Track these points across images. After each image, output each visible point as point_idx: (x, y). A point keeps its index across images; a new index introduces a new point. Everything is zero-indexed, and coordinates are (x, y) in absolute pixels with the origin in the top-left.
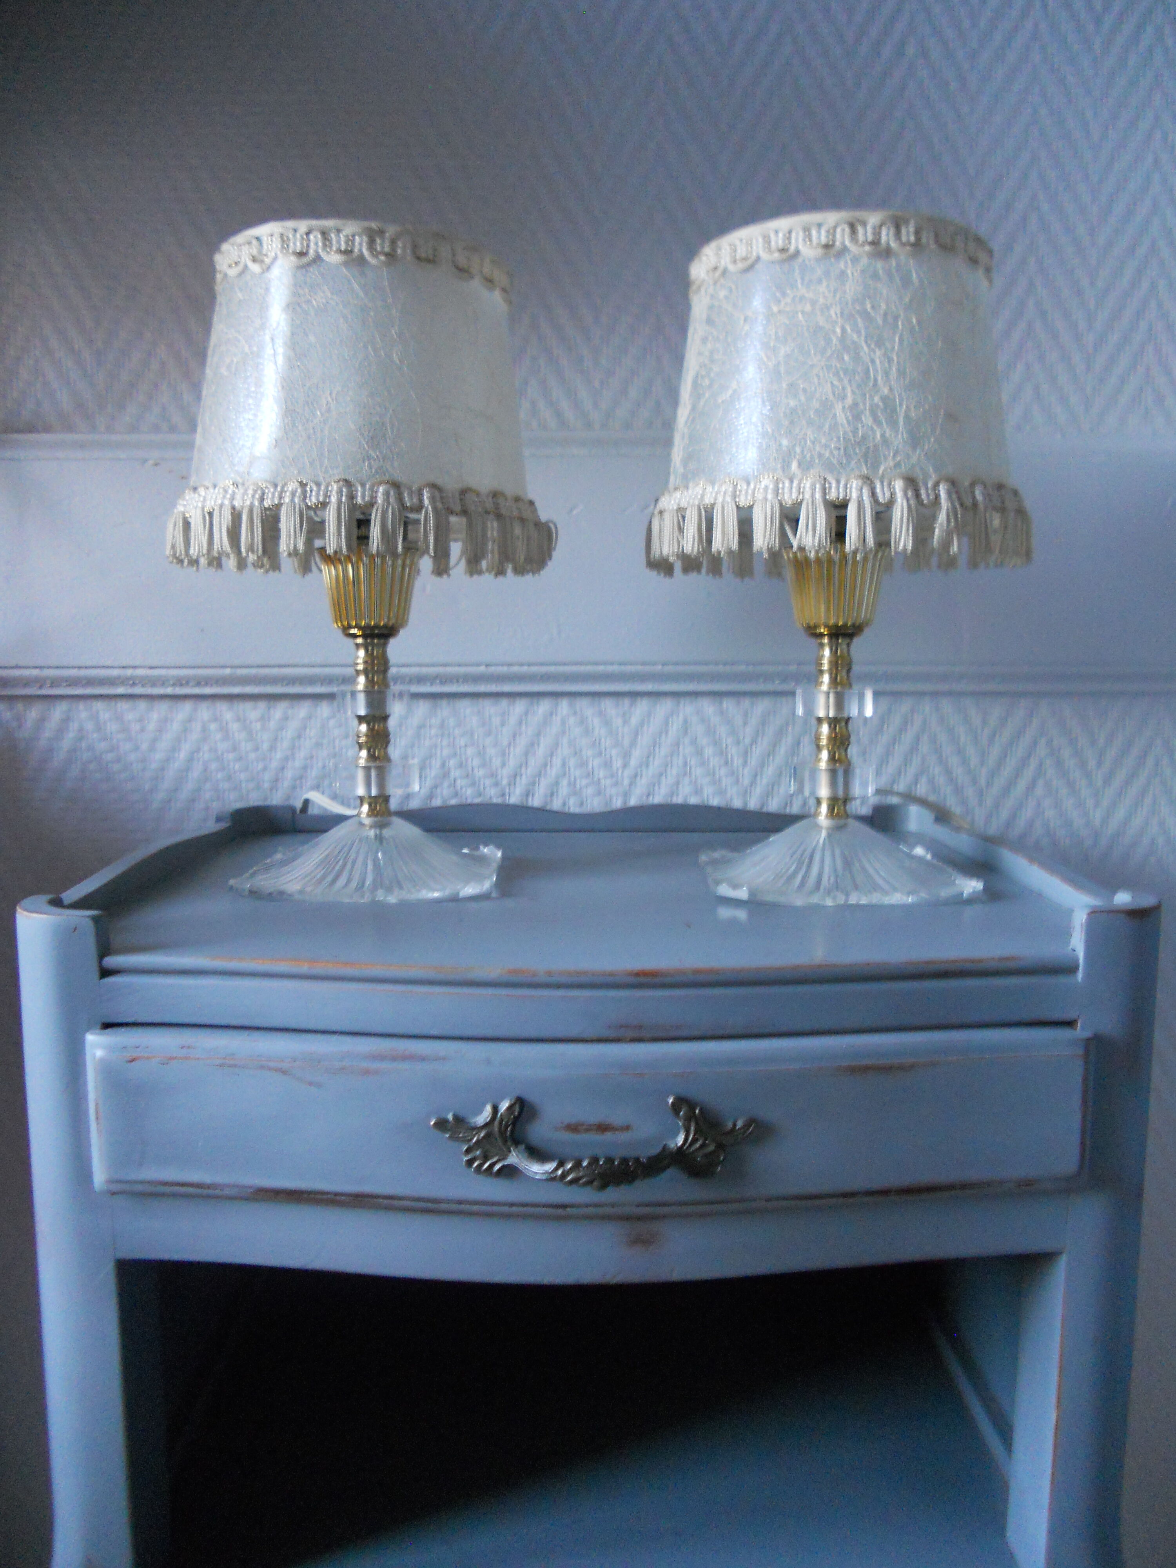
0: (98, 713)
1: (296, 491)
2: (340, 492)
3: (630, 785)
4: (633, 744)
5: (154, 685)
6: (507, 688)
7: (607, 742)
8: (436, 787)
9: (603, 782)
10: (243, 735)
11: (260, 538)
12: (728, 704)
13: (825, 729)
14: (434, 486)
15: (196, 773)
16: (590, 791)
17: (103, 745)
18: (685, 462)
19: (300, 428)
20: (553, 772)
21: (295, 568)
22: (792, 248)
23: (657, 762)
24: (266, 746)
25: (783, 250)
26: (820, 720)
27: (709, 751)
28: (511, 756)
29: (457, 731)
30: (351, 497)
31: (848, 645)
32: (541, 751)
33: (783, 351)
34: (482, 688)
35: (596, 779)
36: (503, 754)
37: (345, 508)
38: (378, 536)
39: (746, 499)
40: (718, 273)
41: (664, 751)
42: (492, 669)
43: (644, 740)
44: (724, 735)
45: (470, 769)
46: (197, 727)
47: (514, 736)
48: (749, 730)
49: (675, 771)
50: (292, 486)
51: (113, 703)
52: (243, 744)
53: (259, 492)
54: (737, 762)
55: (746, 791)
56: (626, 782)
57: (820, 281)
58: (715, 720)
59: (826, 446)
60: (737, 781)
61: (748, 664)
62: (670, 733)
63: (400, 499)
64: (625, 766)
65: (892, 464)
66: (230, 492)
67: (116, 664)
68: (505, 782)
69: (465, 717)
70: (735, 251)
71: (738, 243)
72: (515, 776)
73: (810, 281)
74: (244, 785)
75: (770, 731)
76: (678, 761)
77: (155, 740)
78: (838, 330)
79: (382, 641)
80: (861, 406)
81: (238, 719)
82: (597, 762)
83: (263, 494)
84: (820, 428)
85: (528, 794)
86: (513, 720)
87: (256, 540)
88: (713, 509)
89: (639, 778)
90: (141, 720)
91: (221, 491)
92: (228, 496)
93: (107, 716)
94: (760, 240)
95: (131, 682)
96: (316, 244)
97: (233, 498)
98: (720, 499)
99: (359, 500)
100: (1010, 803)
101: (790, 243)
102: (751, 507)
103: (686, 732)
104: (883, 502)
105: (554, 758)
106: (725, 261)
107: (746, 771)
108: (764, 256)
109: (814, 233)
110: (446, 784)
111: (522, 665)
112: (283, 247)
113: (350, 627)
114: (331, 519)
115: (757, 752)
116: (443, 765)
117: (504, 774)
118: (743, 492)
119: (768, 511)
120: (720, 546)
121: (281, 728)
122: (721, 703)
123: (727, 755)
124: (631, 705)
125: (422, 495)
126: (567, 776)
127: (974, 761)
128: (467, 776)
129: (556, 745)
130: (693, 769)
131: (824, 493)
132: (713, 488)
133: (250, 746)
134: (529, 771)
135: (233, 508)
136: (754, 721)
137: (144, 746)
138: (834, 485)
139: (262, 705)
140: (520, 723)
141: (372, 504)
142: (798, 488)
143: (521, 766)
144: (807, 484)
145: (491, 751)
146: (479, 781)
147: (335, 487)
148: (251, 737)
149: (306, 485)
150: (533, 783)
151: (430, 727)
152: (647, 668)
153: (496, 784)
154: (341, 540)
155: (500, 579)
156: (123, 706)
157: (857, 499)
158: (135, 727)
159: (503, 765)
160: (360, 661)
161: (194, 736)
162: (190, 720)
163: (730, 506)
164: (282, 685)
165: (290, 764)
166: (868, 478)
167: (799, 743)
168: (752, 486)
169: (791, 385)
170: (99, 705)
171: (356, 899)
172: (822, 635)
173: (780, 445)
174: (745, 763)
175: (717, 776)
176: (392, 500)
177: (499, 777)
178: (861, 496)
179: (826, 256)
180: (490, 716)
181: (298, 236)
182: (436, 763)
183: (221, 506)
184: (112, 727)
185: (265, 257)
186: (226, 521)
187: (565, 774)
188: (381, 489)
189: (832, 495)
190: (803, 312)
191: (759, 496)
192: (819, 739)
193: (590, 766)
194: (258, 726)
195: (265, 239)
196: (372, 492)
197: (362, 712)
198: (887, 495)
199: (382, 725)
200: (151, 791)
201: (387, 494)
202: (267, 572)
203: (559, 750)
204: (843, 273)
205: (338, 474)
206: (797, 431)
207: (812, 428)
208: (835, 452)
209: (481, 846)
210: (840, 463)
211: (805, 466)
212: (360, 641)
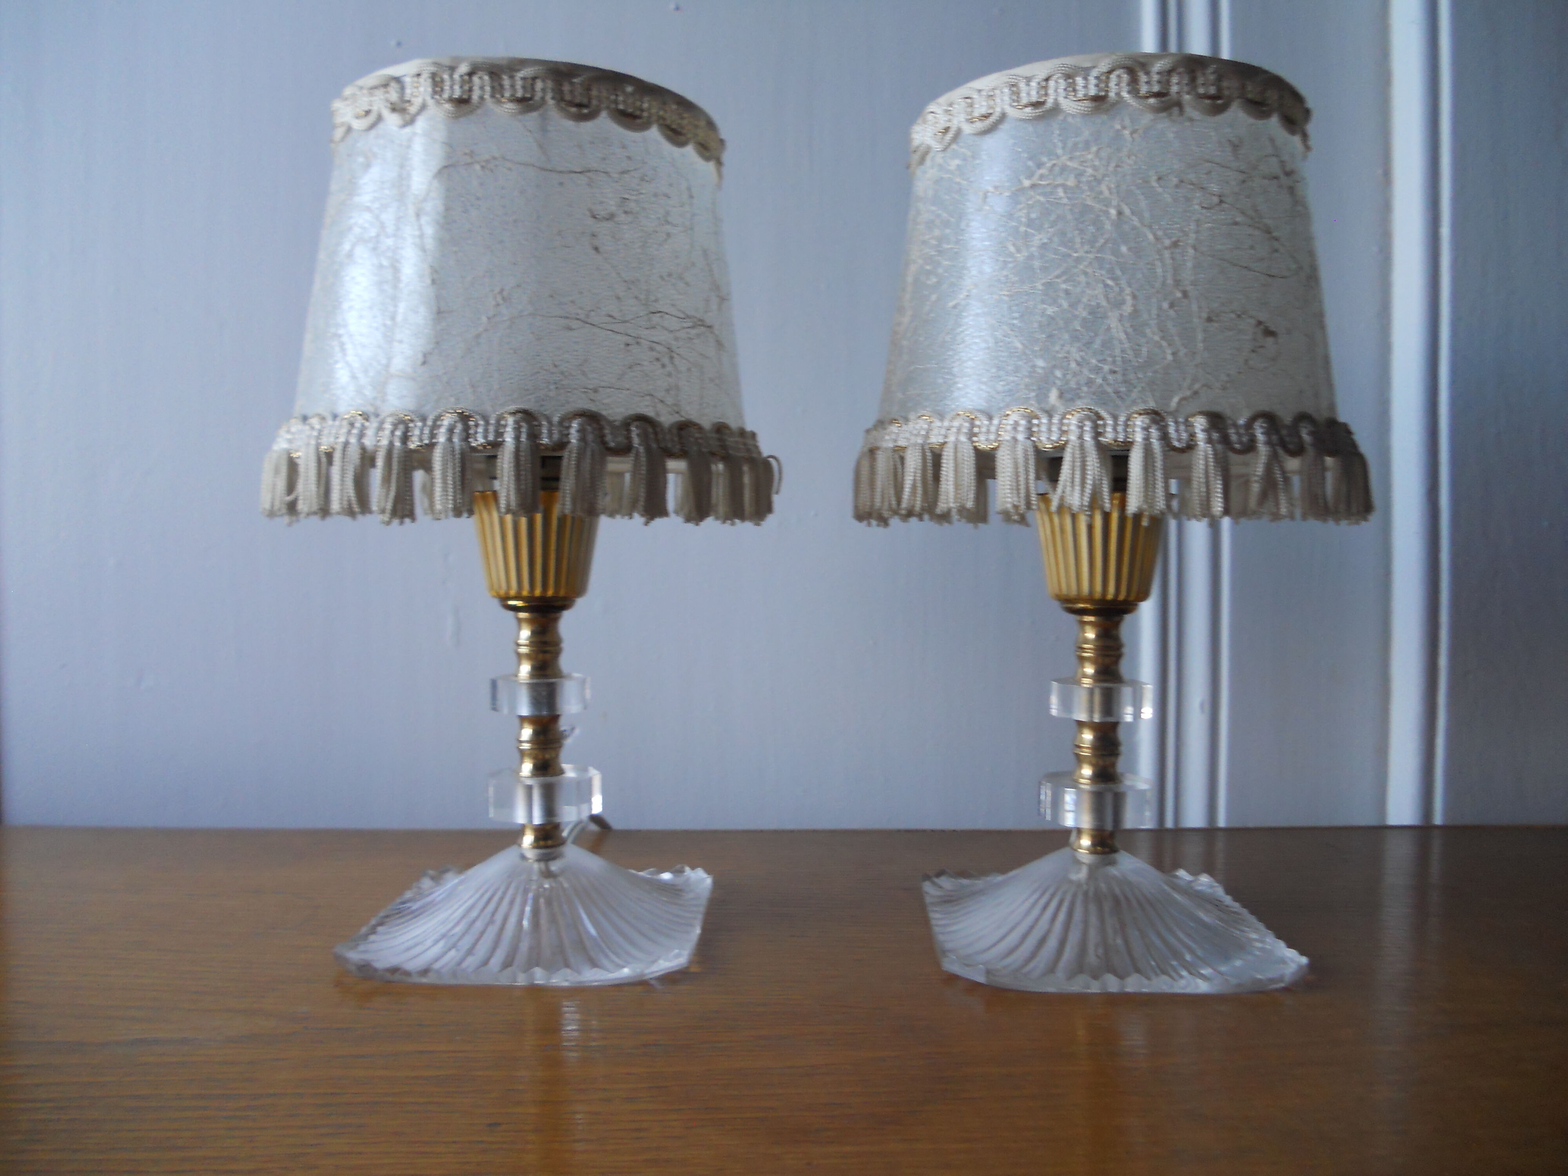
1: (455, 426)
2: (517, 428)
22: (1050, 101)
25: (1036, 105)
26: (1081, 724)
30: (534, 436)
33: (1038, 239)
39: (987, 440)
40: (949, 136)
50: (448, 419)
53: (401, 426)
57: (1087, 145)
59: (1097, 370)
65: (1188, 393)
66: (358, 425)
70: (971, 105)
71: (975, 96)
73: (1075, 144)
78: (1113, 212)
80: (1145, 316)
83: (407, 429)
84: (1089, 344)
88: (942, 450)
91: (345, 423)
92: (355, 431)
94: (1006, 90)
96: (482, 88)
97: (361, 435)
98: (952, 438)
99: (545, 441)
101: (1046, 95)
102: (994, 452)
104: (1179, 447)
106: (959, 120)
108: (1012, 112)
109: (1080, 81)
112: (435, 92)
113: (509, 598)
118: (983, 431)
125: (630, 431)
131: (1097, 434)
132: (942, 423)
135: (363, 449)
138: (1110, 423)
141: (562, 445)
142: (1059, 427)
144: (1073, 421)
147: (511, 420)
157: (1143, 443)
160: (523, 642)
163: (965, 447)
166: (1157, 414)
168: (996, 421)
169: (1048, 285)
173: (1034, 367)
176: (590, 439)
178: (1147, 439)
179: (1096, 110)
181: (456, 76)
183: (346, 444)
185: (408, 104)
186: (351, 465)
188: (575, 425)
189: (1108, 437)
190: (1063, 186)
191: (1006, 436)
195: (407, 80)
196: (563, 428)
197: (525, 711)
198: (1184, 436)
204: (1118, 135)
205: (513, 402)
206: (1057, 348)
207: (1078, 345)
208: (1110, 377)
209: (687, 869)
210: (1117, 392)
211: (1068, 396)
212: (523, 615)
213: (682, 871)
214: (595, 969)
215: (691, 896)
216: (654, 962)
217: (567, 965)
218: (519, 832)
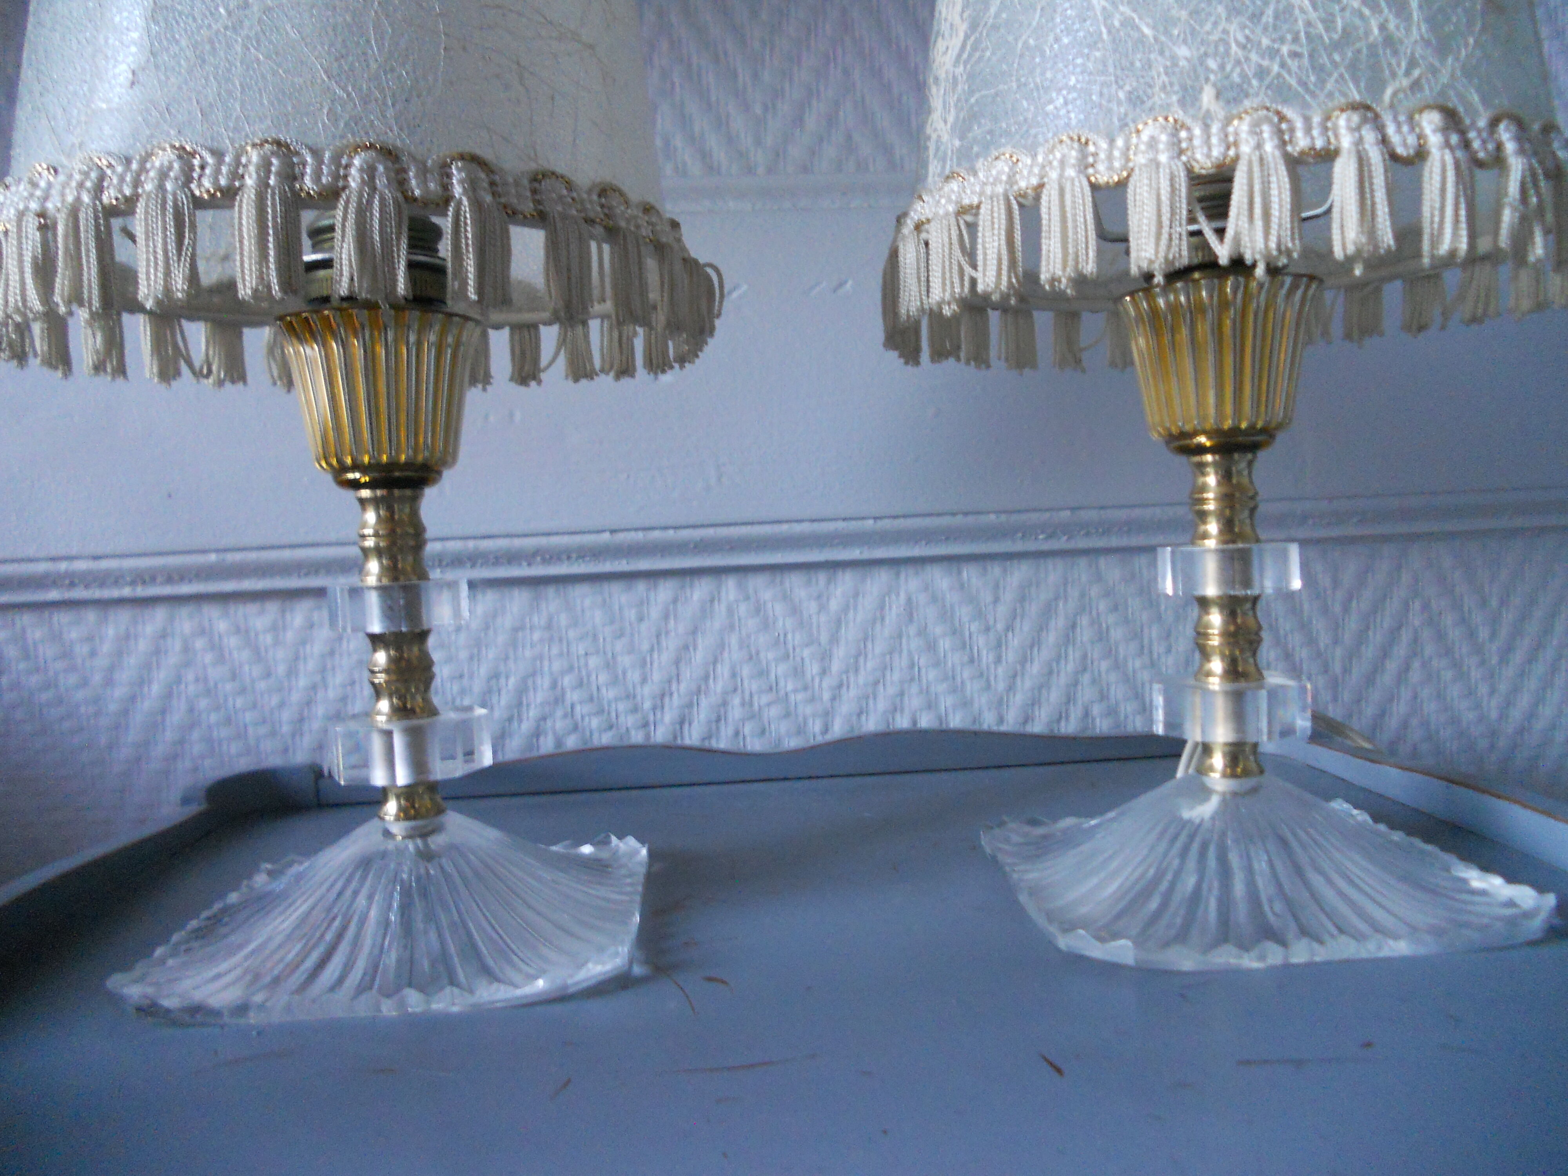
0: (24, 630)
1: (170, 168)
2: (266, 165)
3: (833, 699)
4: (834, 639)
5: (102, 585)
6: (644, 565)
7: (796, 638)
8: (544, 719)
9: (792, 697)
10: (246, 655)
11: (94, 271)
12: (970, 573)
13: (1215, 619)
14: (473, 160)
15: (177, 717)
16: (774, 712)
17: (34, 680)
18: (962, 129)
19: (184, 43)
20: (718, 686)
21: (272, 376)
23: (870, 665)
24: (281, 669)
26: (1204, 603)
27: (945, 644)
28: (656, 665)
29: (572, 634)
30: (290, 176)
31: (1250, 464)
32: (699, 656)
34: (607, 567)
35: (782, 693)
36: (643, 663)
37: (273, 199)
38: (350, 255)
39: (1110, 168)
41: (879, 647)
42: (621, 537)
43: (850, 633)
44: (965, 619)
45: (594, 688)
46: (176, 645)
47: (658, 636)
48: (1002, 610)
49: (896, 676)
50: (163, 157)
51: (46, 614)
52: (246, 668)
53: (93, 175)
54: (987, 658)
55: (1001, 699)
56: (826, 696)
58: (953, 598)
59: (1272, 53)
60: (988, 687)
61: (998, 512)
62: (887, 621)
63: (400, 183)
64: (824, 672)
65: (1405, 82)
66: (42, 184)
67: (42, 554)
68: (647, 705)
69: (583, 611)
72: (663, 696)
74: (251, 731)
75: (1033, 609)
76: (901, 662)
77: (111, 669)
79: (408, 492)
81: (238, 631)
82: (782, 669)
83: (102, 177)
84: (1256, 17)
85: (682, 721)
86: (655, 612)
87: (85, 278)
88: (1037, 198)
89: (845, 688)
90: (90, 639)
92: (37, 195)
93: (38, 635)
95: (67, 582)
97: (44, 196)
98: (1054, 175)
99: (308, 182)
100: (1376, 695)
102: (1122, 185)
103: (911, 619)
104: (1405, 154)
105: (719, 666)
107: (1000, 671)
110: (559, 713)
111: (666, 528)
113: (344, 469)
114: (244, 222)
115: (1015, 642)
116: (554, 685)
117: (646, 694)
118: (1102, 156)
119: (1163, 192)
120: (1059, 266)
121: (304, 642)
122: (959, 573)
123: (971, 649)
124: (829, 582)
125: (449, 176)
126: (739, 691)
127: (1324, 640)
128: (591, 699)
129: (722, 646)
130: (923, 671)
131: (1283, 142)
132: (1034, 156)
133: (257, 671)
134: (683, 687)
135: (44, 214)
136: (1008, 596)
137: (97, 678)
138: (1299, 124)
139: (272, 608)
140: (666, 617)
141: (336, 191)
142: (1222, 136)
143: (669, 682)
144: (1242, 127)
145: (625, 661)
146: (609, 705)
147: (255, 156)
148: (258, 656)
149: (193, 155)
150: (690, 705)
151: (531, 628)
152: (853, 526)
153: (635, 710)
154: (268, 268)
155: (625, 381)
156: (62, 618)
157: (1353, 149)
158: (81, 650)
159: (644, 680)
160: (369, 531)
161: (173, 659)
162: (163, 635)
163: (1077, 183)
164: (299, 576)
165: (320, 695)
166: (1368, 108)
167: (1074, 626)
168: (1120, 142)
170: (26, 619)
171: (363, 1008)
172: (1201, 450)
173: (1174, 59)
174: (998, 660)
175: (959, 680)
176: (381, 182)
177: (639, 698)
178: (1360, 141)
180: (621, 609)
182: (544, 682)
183: (23, 217)
184: (48, 651)
186: (30, 243)
187: (735, 690)
188: (358, 162)
189: (1300, 145)
191: (1140, 160)
192: (1206, 636)
193: (773, 677)
194: (269, 639)
196: (339, 165)
197: (376, 628)
198: (1411, 140)
199: (415, 649)
200: (110, 747)
201: (370, 171)
202: (220, 383)
203: (726, 655)
205: (262, 129)
206: (1208, 27)
207: (1239, 19)
208: (1293, 64)
209: (614, 839)
210: (1304, 84)
211: (1231, 95)
212: (365, 493)
213: (607, 842)
214: (496, 985)
215: (623, 871)
216: (581, 966)
217: (453, 982)
218: (379, 797)
